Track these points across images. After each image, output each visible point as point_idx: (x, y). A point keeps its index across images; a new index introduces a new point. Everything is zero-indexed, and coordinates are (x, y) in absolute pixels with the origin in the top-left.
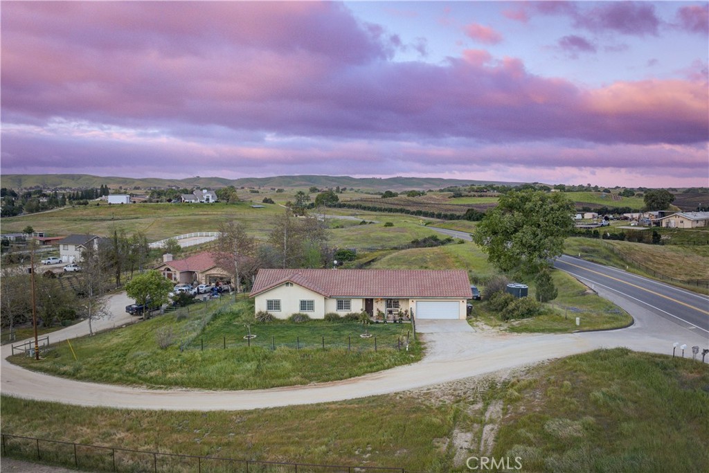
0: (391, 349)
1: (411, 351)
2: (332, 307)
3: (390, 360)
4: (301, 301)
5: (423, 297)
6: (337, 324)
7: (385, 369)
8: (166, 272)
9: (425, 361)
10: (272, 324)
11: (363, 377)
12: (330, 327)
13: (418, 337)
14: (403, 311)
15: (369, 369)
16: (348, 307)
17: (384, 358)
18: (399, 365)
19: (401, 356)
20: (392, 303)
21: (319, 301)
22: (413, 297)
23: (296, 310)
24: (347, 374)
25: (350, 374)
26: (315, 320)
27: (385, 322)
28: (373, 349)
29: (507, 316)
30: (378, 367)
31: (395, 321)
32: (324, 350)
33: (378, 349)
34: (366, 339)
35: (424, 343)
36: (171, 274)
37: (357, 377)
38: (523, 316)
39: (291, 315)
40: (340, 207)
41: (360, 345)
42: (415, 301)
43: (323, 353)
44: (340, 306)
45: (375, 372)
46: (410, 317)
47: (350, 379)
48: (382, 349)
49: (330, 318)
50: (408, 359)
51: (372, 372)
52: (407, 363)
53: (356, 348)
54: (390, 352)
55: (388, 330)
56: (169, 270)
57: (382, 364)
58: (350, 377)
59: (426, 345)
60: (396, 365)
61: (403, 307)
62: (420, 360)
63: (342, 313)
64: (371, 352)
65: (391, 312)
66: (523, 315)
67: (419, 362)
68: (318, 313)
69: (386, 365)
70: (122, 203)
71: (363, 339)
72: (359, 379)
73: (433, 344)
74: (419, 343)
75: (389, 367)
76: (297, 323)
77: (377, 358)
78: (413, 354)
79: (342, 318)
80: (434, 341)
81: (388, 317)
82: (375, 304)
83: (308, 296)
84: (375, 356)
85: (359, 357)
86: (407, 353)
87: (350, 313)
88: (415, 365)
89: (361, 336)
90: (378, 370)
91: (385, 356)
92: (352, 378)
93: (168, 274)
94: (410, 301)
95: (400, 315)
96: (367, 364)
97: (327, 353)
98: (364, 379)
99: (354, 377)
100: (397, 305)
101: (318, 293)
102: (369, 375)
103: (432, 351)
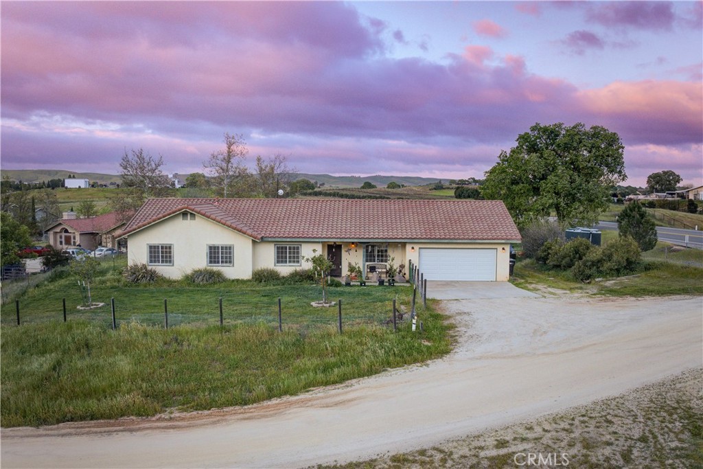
0: (375, 327)
1: (423, 332)
2: (267, 258)
3: (374, 352)
4: (210, 248)
5: (432, 241)
6: (272, 287)
7: (361, 375)
8: (64, 234)
9: (461, 355)
10: (152, 287)
11: (302, 396)
12: (258, 292)
13: (433, 306)
14: (396, 266)
15: (320, 376)
16: (296, 258)
17: (359, 348)
18: (398, 365)
19: (400, 343)
20: (375, 251)
21: (242, 248)
22: (414, 241)
23: (200, 262)
24: (260, 389)
25: (270, 390)
26: (233, 281)
27: (363, 284)
28: (333, 328)
29: (588, 272)
30: (343, 369)
31: (381, 283)
32: (223, 329)
33: (346, 328)
34: (322, 309)
35: (449, 317)
36: (70, 237)
37: (286, 398)
38: (618, 272)
39: (189, 272)
40: (316, 195)
41: (306, 321)
42: (417, 247)
43: (218, 337)
44: (281, 257)
45: (334, 383)
46: (407, 276)
47: (266, 403)
48: (356, 328)
49: (262, 277)
50: (419, 351)
51: (326, 384)
52: (415, 361)
53: (295, 326)
54: (374, 335)
55: (369, 294)
56: (66, 231)
57: (355, 362)
58: (269, 398)
59: (452, 321)
60: (389, 364)
61: (396, 259)
62: (447, 352)
63: (285, 270)
64: (329, 335)
65: (372, 269)
66: (618, 270)
67: (447, 358)
68: (241, 268)
69: (364, 364)
70: (80, 187)
71: (316, 309)
72: (291, 404)
73: (466, 318)
74: (437, 317)
75: (371, 372)
76: (198, 285)
77: (342, 349)
78: (428, 339)
79: (283, 277)
80: (468, 314)
81: (368, 278)
82: (345, 255)
83: (222, 237)
84: (339, 344)
85: (299, 346)
86: (413, 336)
87: (298, 269)
88: (437, 366)
89: (313, 304)
90: (343, 379)
91: (361, 344)
92: (274, 401)
93: (66, 237)
94: (408, 247)
95: (390, 273)
96: (316, 361)
97: (226, 336)
98: (303, 403)
99: (280, 396)
100: (383, 256)
101: (240, 231)
102: (318, 393)
103: (470, 332)
